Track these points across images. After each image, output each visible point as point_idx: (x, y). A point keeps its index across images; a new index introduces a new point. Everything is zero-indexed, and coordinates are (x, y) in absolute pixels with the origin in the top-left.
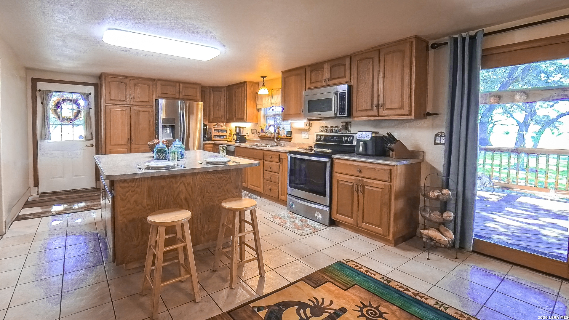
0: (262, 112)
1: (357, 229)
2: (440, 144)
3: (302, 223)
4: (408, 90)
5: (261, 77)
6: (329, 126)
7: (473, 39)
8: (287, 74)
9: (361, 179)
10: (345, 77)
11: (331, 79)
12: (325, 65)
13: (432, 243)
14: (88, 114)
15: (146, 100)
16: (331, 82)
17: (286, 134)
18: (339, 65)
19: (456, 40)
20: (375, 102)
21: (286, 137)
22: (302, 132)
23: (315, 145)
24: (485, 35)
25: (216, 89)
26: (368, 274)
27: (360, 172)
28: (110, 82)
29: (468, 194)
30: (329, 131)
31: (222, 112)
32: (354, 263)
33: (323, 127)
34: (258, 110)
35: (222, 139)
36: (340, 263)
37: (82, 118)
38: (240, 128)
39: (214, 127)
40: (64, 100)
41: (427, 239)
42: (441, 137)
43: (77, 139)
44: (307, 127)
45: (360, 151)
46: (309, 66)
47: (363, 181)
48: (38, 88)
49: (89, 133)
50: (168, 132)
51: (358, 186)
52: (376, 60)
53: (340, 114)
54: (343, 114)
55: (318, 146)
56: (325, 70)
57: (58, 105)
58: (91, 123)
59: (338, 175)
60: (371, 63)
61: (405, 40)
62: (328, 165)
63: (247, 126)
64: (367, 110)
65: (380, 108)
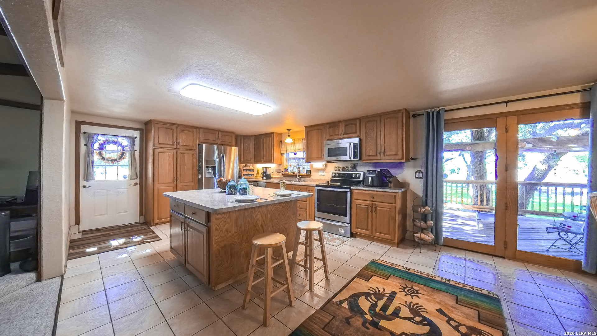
0: (285, 156)
1: (371, 238)
2: (419, 178)
3: (331, 238)
4: (401, 143)
5: (287, 130)
6: (342, 167)
7: (438, 113)
8: (310, 129)
9: (373, 202)
10: (356, 133)
11: (346, 133)
12: (341, 124)
13: (422, 242)
14: (133, 157)
15: (191, 144)
16: (345, 136)
17: (305, 172)
18: (352, 124)
19: (428, 113)
20: (379, 151)
21: (306, 175)
22: (320, 171)
23: (331, 180)
24: (446, 111)
25: (246, 137)
26: (394, 266)
27: (373, 198)
28: (159, 128)
29: (439, 209)
30: (341, 170)
31: (251, 156)
32: (382, 261)
33: (336, 167)
34: (282, 154)
35: (250, 177)
36: (372, 262)
37: (126, 160)
38: (266, 168)
39: (243, 167)
40: (109, 142)
41: (418, 240)
42: (419, 173)
43: (121, 178)
44: (324, 168)
45: (370, 183)
46: (328, 124)
47: (375, 204)
48: (82, 131)
49: (134, 173)
50: (210, 172)
51: (372, 207)
52: (379, 122)
53: (353, 158)
54: (356, 158)
55: (332, 181)
56: (340, 127)
57: (102, 147)
58: (136, 164)
59: (357, 201)
60: (375, 124)
61: (399, 111)
62: (349, 194)
63: (272, 167)
64: (373, 156)
65: (382, 154)
